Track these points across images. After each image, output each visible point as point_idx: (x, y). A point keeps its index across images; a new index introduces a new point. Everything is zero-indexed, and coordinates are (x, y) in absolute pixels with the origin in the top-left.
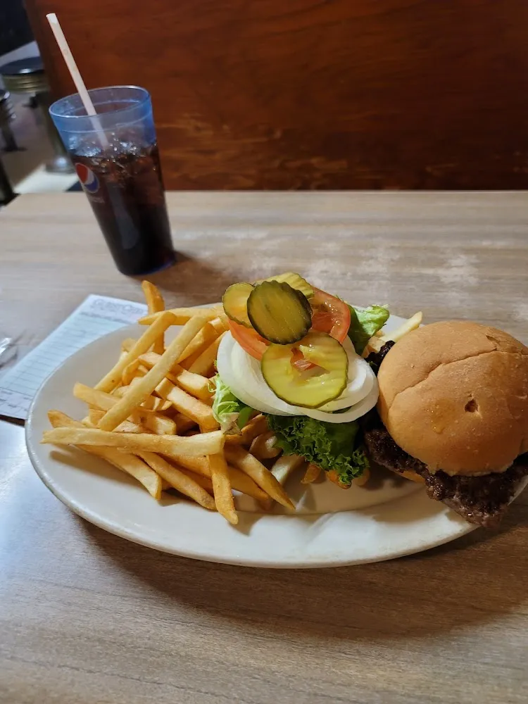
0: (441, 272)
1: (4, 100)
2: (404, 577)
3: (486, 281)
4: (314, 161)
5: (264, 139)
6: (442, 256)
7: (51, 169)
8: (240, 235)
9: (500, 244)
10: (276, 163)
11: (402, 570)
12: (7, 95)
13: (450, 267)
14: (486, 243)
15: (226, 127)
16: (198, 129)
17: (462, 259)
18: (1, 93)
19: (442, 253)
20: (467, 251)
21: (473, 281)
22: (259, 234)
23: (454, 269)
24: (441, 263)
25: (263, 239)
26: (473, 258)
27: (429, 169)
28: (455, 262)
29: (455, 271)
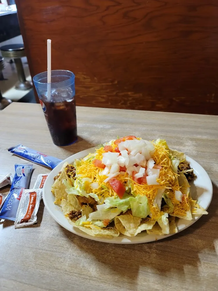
0: (181, 148)
1: (2, 61)
2: (171, 287)
3: (200, 153)
4: (129, 93)
5: (110, 84)
6: (181, 141)
7: (17, 88)
8: (100, 126)
9: (205, 137)
10: (115, 93)
11: (170, 284)
12: (3, 59)
13: (185, 146)
14: (199, 137)
15: (95, 78)
16: (85, 78)
17: (190, 143)
18: (1, 58)
19: (182, 140)
20: (192, 139)
21: (194, 153)
22: (108, 126)
23: (187, 147)
24: (181, 144)
25: (109, 129)
26: (194, 143)
27: (174, 99)
28: (187, 144)
29: (187, 148)
